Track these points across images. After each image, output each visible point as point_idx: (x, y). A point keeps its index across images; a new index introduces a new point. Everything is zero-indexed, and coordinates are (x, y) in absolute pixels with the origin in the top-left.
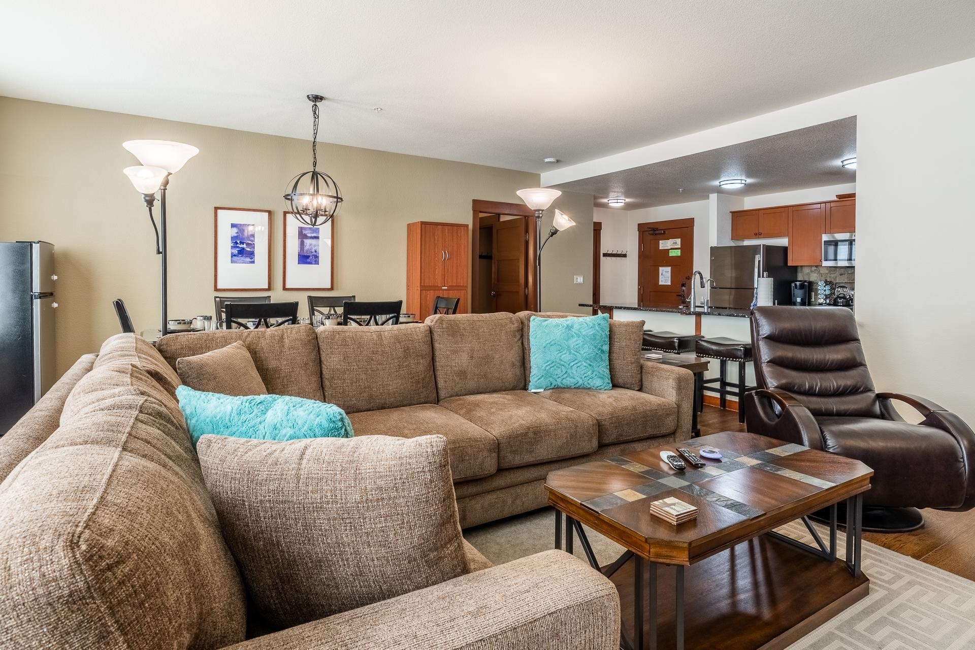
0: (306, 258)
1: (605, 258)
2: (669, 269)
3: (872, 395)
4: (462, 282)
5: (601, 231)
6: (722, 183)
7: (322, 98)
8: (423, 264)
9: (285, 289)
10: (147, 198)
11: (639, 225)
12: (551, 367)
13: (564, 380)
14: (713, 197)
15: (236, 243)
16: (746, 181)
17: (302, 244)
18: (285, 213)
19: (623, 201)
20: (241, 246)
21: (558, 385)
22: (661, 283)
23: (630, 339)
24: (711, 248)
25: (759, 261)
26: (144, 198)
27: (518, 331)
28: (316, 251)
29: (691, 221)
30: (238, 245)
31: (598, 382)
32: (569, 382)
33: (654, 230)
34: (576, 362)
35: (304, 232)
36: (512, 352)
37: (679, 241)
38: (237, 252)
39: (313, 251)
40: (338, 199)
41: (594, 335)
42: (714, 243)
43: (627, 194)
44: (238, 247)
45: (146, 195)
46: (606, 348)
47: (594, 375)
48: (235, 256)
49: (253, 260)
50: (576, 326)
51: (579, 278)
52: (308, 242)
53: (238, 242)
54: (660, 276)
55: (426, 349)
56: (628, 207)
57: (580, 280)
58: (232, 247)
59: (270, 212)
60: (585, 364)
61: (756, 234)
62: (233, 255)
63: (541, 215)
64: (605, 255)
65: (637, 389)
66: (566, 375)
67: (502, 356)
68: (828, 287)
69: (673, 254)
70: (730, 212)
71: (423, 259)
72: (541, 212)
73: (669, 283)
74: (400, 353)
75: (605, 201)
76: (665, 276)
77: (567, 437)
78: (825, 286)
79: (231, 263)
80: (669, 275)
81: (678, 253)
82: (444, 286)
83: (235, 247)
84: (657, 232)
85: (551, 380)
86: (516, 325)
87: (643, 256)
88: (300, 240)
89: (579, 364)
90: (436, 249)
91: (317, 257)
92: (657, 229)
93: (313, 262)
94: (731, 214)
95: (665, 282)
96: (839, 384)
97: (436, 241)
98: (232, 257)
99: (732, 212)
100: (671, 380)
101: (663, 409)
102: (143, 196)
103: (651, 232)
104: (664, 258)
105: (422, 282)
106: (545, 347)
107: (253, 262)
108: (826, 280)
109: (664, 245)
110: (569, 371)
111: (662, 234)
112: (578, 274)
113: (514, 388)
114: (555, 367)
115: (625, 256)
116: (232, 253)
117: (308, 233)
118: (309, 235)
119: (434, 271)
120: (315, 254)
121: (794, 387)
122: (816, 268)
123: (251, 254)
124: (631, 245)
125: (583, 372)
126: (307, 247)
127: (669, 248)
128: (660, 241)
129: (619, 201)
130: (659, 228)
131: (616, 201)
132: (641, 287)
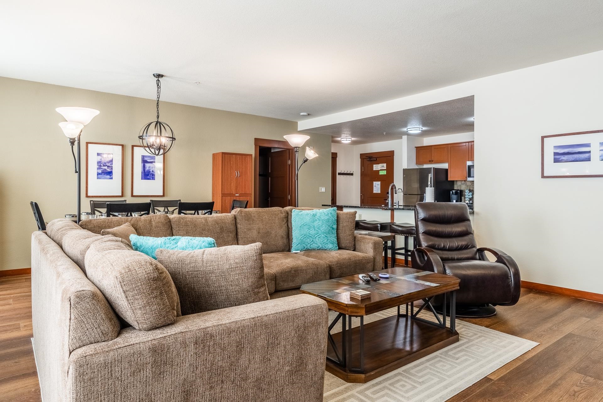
0: (147, 175)
1: (339, 176)
2: (379, 183)
3: (475, 249)
4: (248, 192)
5: (337, 158)
6: (408, 130)
7: (162, 76)
8: (223, 180)
9: (132, 196)
10: (71, 141)
11: (361, 154)
12: (304, 238)
13: (311, 245)
14: (405, 138)
15: (101, 166)
16: (422, 129)
17: (144, 167)
18: (133, 146)
19: (350, 140)
20: (104, 168)
21: (308, 248)
22: (374, 192)
23: (348, 221)
24: (404, 169)
25: (431, 178)
26: (70, 140)
27: (285, 218)
28: (153, 171)
29: (392, 152)
30: (101, 167)
31: (330, 246)
32: (314, 246)
33: (370, 158)
34: (318, 235)
35: (146, 159)
36: (282, 230)
37: (385, 165)
38: (101, 172)
39: (151, 171)
40: (173, 139)
41: (328, 219)
42: (405, 166)
43: (353, 136)
44: (102, 168)
45: (71, 139)
46: (335, 227)
47: (328, 242)
48: (99, 174)
49: (111, 177)
50: (318, 215)
51: (322, 189)
52: (147, 165)
53: (102, 165)
54: (374, 187)
55: (232, 228)
56: (354, 143)
57: (323, 190)
58: (98, 169)
59: (123, 146)
60: (323, 236)
61: (430, 161)
62: (98, 174)
63: (298, 150)
64: (339, 174)
65: (352, 250)
66: (312, 243)
67: (276, 232)
68: (471, 194)
69: (382, 173)
70: (415, 147)
71: (223, 176)
72: (298, 148)
73: (379, 192)
74: (218, 230)
75: (339, 139)
76: (377, 187)
77: (312, 273)
78: (469, 193)
79: (97, 179)
80: (379, 186)
81: (384, 173)
82: (237, 194)
83: (99, 168)
84: (372, 159)
85: (304, 245)
86: (284, 214)
87: (363, 175)
88: (143, 164)
89: (320, 236)
90: (232, 170)
91: (153, 175)
93: (151, 179)
94: (415, 148)
95: (377, 191)
96: (459, 244)
97: (232, 165)
98: (98, 175)
99: (416, 147)
100: (370, 244)
101: (366, 259)
102: (69, 139)
103: (368, 159)
104: (376, 176)
105: (223, 191)
106: (300, 227)
107: (112, 178)
108: (470, 189)
109: (376, 167)
110: (314, 240)
111: (374, 160)
112: (322, 186)
113: (283, 251)
114: (306, 238)
115: (352, 174)
116: (98, 173)
117: (148, 159)
118: (149, 161)
119: (231, 184)
120: (152, 173)
121: (435, 246)
122: (464, 182)
123: (110, 173)
124: (355, 167)
125: (322, 241)
126: (147, 169)
127: (379, 169)
128: (374, 165)
129: (347, 139)
130: (373, 157)
131: (346, 139)
132: (362, 195)
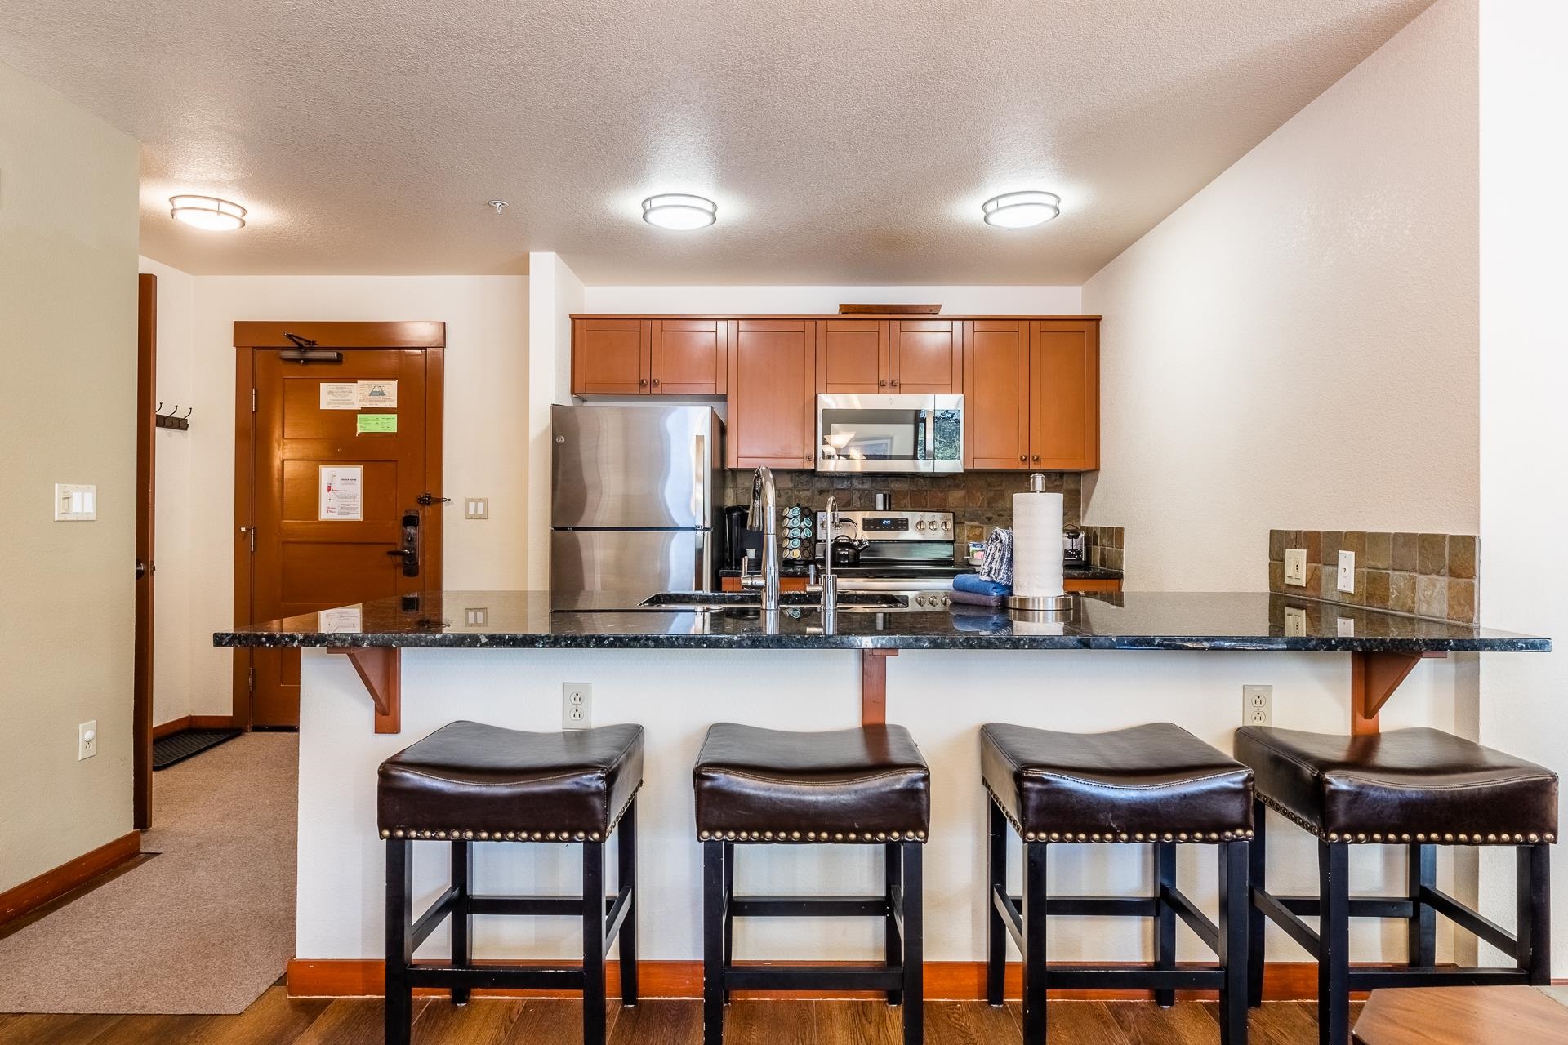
2: (356, 472)
11: (239, 325)
14: (545, 262)
19: (240, 213)
22: (324, 515)
33: (302, 348)
37: (391, 388)
51: (76, 497)
54: (324, 494)
57: (82, 502)
61: (643, 384)
68: (807, 522)
69: (366, 425)
70: (571, 317)
73: (357, 516)
76: (341, 493)
78: (802, 520)
80: (356, 490)
81: (390, 424)
84: (309, 354)
92: (312, 346)
94: (571, 321)
95: (340, 513)
99: (576, 319)
103: (290, 353)
104: (335, 439)
109: (334, 396)
111: (329, 361)
115: (183, 424)
124: (207, 387)
127: (357, 406)
128: (322, 385)
129: (224, 207)
130: (320, 344)
131: (213, 205)
132: (248, 530)
